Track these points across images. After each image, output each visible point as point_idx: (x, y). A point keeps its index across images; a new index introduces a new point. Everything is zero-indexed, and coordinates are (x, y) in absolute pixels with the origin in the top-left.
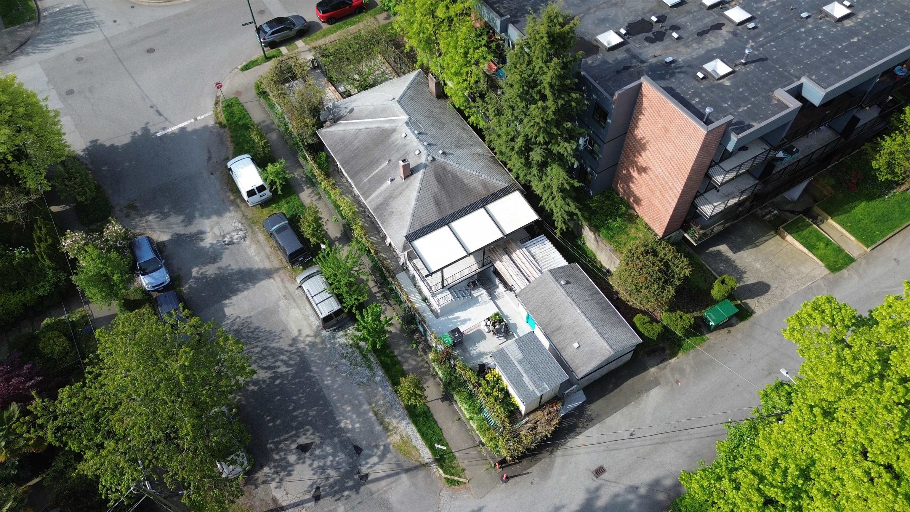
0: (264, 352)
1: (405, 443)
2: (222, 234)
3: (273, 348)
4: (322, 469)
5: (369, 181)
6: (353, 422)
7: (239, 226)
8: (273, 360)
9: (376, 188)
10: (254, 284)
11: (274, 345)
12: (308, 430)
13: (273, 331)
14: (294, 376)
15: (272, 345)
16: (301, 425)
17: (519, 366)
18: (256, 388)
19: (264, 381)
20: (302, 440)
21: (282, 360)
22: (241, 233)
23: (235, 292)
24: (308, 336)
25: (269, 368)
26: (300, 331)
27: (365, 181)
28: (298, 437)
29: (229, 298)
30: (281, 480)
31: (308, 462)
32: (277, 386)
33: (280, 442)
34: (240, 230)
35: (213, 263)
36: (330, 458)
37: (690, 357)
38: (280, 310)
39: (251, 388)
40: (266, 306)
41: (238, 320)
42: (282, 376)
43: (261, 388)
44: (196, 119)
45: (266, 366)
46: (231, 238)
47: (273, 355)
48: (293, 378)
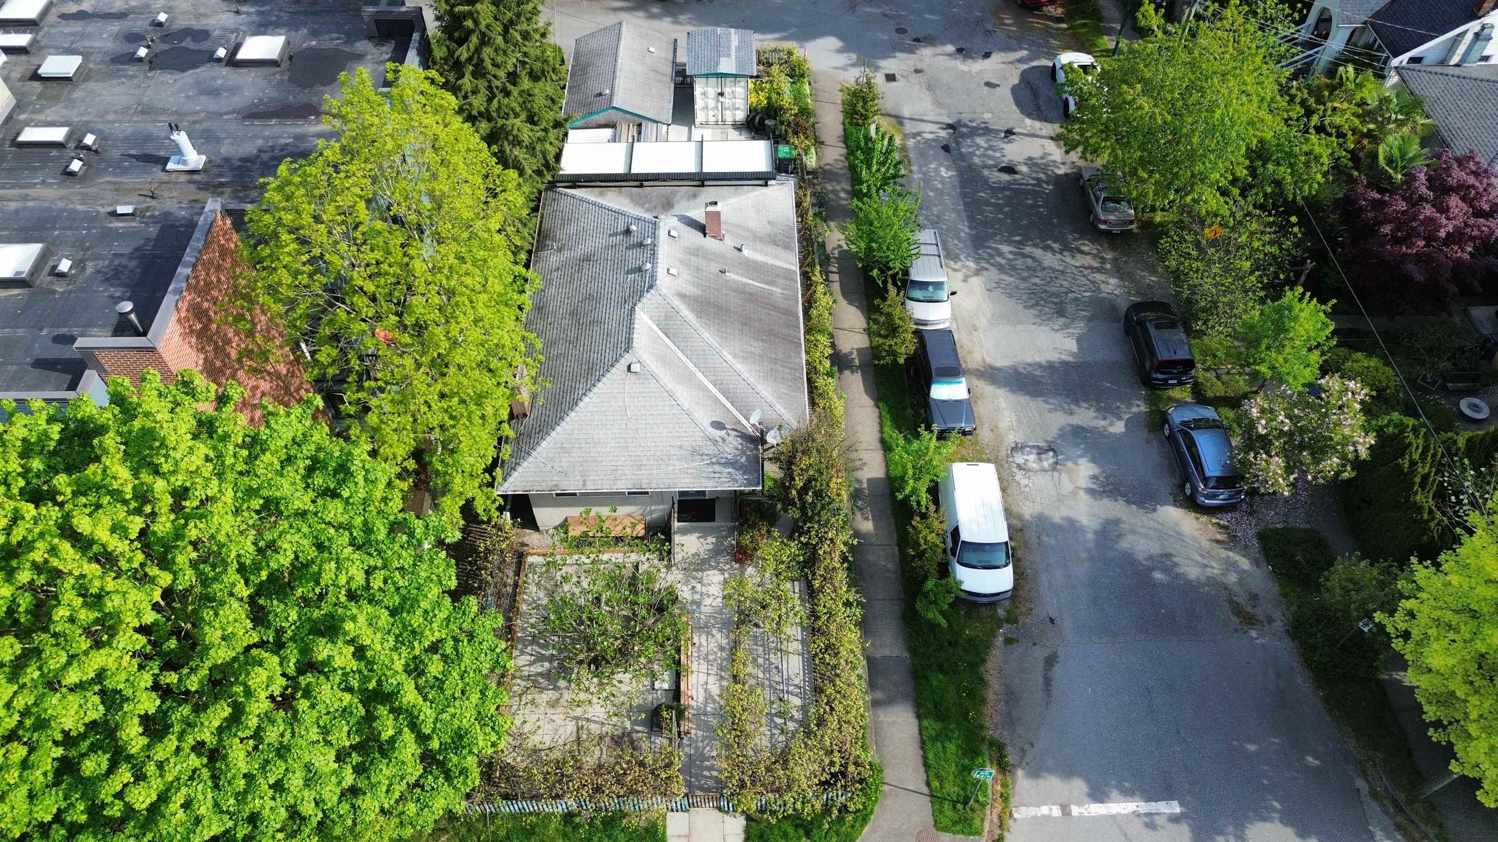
2: (1056, 474)
3: (1012, 276)
4: (991, 149)
10: (1015, 368)
15: (1012, 279)
22: (1019, 459)
23: (1050, 367)
28: (1009, 182)
33: (1033, 185)
34: (1019, 467)
38: (989, 316)
40: (1009, 327)
44: (1065, 810)
46: (1039, 460)
48: (994, 235)
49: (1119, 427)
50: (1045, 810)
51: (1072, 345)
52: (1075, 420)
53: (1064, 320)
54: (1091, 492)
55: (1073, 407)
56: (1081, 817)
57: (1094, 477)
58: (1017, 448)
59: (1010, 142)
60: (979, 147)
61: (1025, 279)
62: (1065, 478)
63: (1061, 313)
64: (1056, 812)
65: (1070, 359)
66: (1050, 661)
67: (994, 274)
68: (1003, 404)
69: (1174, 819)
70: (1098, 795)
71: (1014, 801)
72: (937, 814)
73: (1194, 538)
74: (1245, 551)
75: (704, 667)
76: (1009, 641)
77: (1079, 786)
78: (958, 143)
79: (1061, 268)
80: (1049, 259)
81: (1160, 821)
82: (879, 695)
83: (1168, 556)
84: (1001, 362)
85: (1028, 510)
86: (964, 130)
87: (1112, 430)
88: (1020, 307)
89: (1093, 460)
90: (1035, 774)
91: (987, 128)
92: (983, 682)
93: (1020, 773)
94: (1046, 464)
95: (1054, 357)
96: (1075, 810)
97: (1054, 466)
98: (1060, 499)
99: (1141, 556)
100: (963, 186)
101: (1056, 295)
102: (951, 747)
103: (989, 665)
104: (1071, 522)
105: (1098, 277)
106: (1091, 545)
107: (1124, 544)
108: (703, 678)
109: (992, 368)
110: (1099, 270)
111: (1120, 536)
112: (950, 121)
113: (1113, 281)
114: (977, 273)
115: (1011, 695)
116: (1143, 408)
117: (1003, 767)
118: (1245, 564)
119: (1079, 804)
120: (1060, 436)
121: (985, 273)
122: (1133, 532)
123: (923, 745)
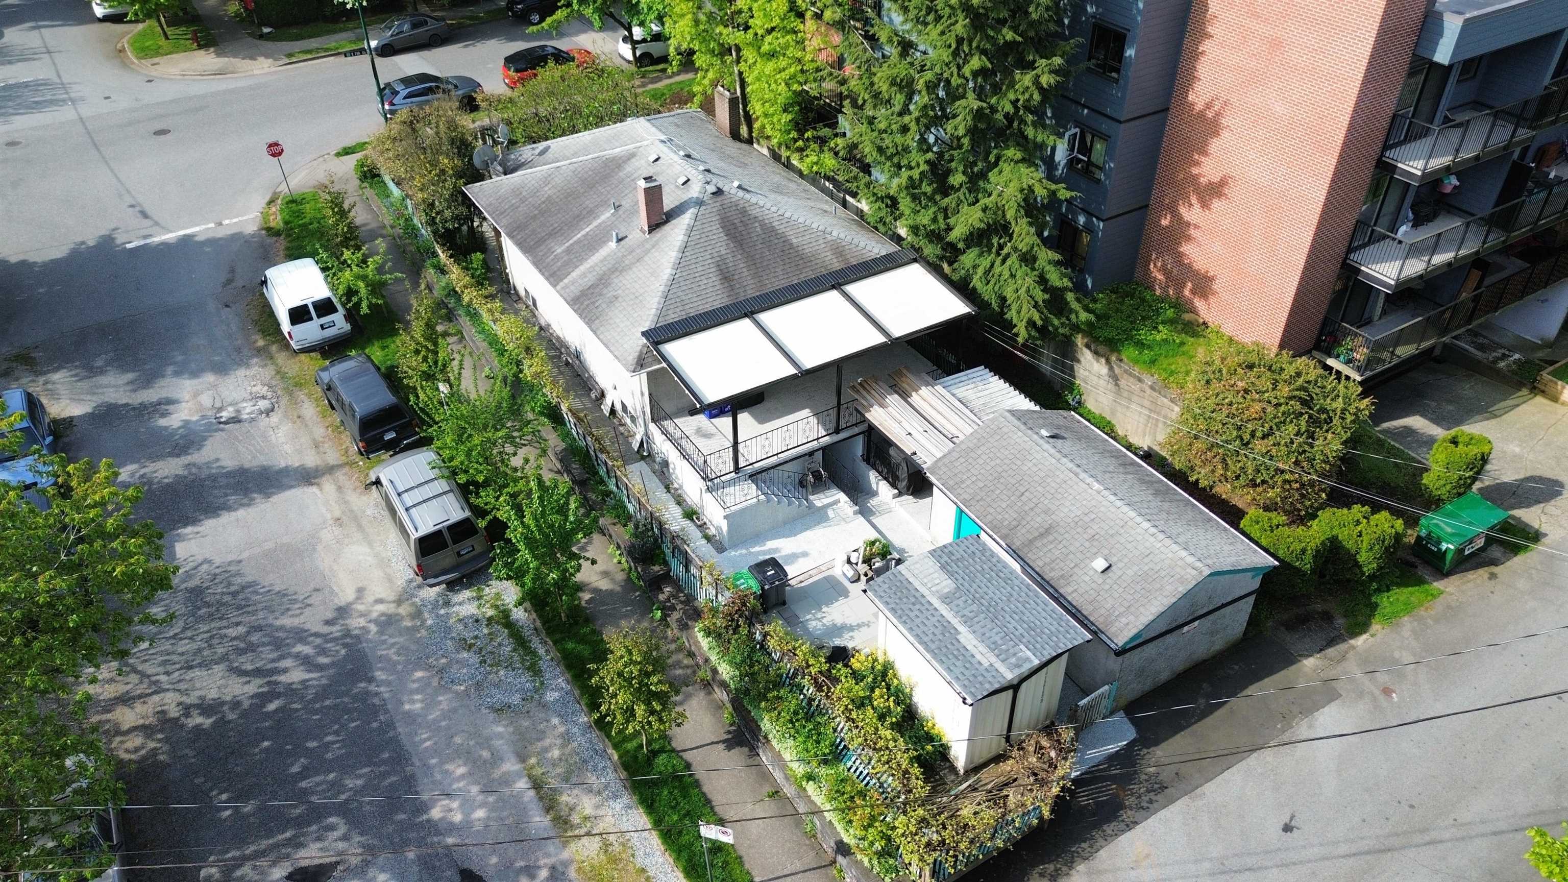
0: (255, 638)
1: (614, 860)
2: (218, 405)
3: (282, 628)
5: (568, 251)
6: (468, 805)
7: (264, 390)
8: (275, 655)
9: (581, 260)
10: (268, 496)
11: (287, 621)
12: (332, 828)
13: (291, 590)
14: (324, 692)
15: (278, 623)
16: (316, 814)
17: (944, 610)
18: (209, 721)
19: (236, 704)
20: (309, 856)
21: (297, 656)
22: (263, 404)
23: (213, 510)
24: (380, 601)
25: (258, 672)
26: (360, 591)
27: (559, 251)
28: (300, 845)
29: (194, 522)
32: (268, 715)
34: (264, 398)
35: (178, 456)
37: (1406, 631)
38: (320, 548)
39: (197, 720)
40: (286, 540)
41: (205, 567)
42: (290, 691)
43: (222, 722)
44: (220, 224)
45: (249, 667)
46: (238, 411)
47: (278, 644)
48: (318, 697)
50: (235, 221)
56: (207, 224)
62: (206, 405)
64: (225, 222)
65: (185, 530)
66: (229, 281)
68: (285, 449)
69: (129, 242)
71: (259, 219)
77: (203, 238)
81: (140, 239)
83: (87, 379)
93: (254, 230)
94: (230, 409)
95: (207, 526)
96: (210, 226)
97: (220, 409)
98: (211, 388)
99: (114, 372)
104: (196, 376)
106: (171, 366)
107: (131, 376)
109: (307, 483)
111: (135, 380)
114: (343, 611)
117: (268, 229)
119: (205, 229)
120: (207, 439)
121: (330, 616)
122: (122, 386)
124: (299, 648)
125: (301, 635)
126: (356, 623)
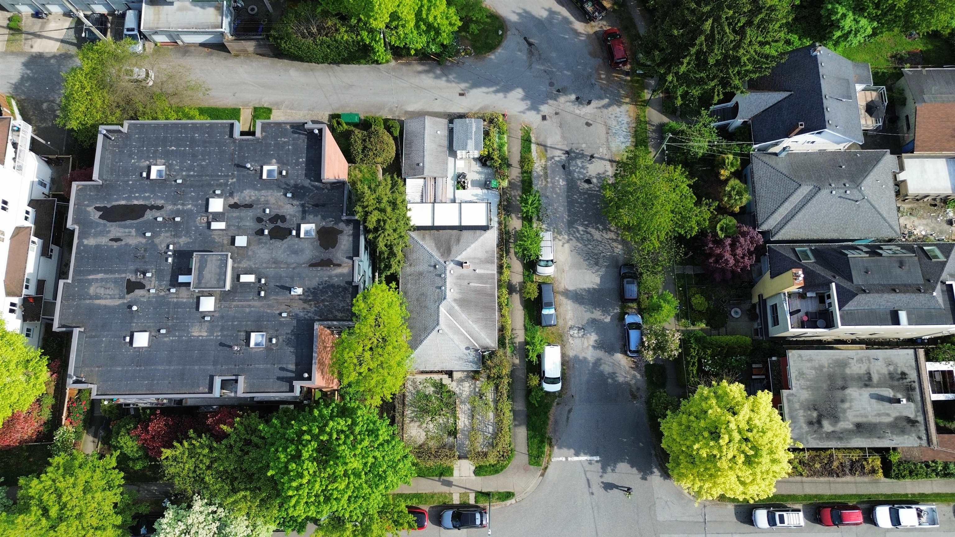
0: (586, 243)
1: (540, 157)
2: (583, 339)
4: (583, 167)
6: (558, 181)
7: (570, 340)
8: (584, 236)
9: (485, 275)
10: (576, 290)
11: (580, 245)
12: (582, 189)
13: (577, 254)
16: (583, 193)
18: (599, 225)
19: (593, 227)
20: (586, 186)
22: (571, 333)
23: (589, 291)
24: (560, 240)
25: (588, 233)
28: (587, 189)
29: (594, 289)
30: (604, 173)
31: (588, 174)
32: (588, 221)
33: (597, 191)
34: (571, 336)
35: (594, 319)
36: (577, 170)
38: (569, 264)
39: (601, 227)
40: (576, 271)
41: (594, 271)
42: (583, 225)
43: (596, 224)
46: (578, 333)
47: (582, 239)
48: (577, 220)
49: (608, 319)
50: (561, 459)
51: (598, 280)
52: (593, 316)
53: (597, 267)
54: (594, 347)
55: (594, 310)
56: (571, 461)
57: (596, 341)
58: (571, 328)
59: (592, 163)
60: (578, 166)
61: (586, 245)
62: (586, 341)
63: (597, 264)
64: (564, 459)
65: (596, 287)
66: (570, 411)
67: (574, 242)
68: (569, 308)
69: (597, 461)
70: (577, 454)
71: (553, 455)
72: (530, 460)
73: (624, 367)
74: (640, 372)
75: (463, 415)
76: (558, 404)
77: (572, 451)
78: (569, 163)
79: (600, 240)
80: (597, 235)
81: (593, 462)
82: (517, 423)
83: (614, 373)
84: (571, 288)
85: (571, 353)
86: (573, 155)
87: (606, 320)
88: (582, 260)
89: (597, 334)
90: (560, 448)
91: (583, 154)
92: (548, 418)
93: (555, 447)
94: (580, 335)
95: (591, 286)
96: (569, 459)
97: (582, 336)
98: (583, 349)
99: (606, 373)
100: (568, 192)
101: (596, 254)
102: (536, 441)
103: (551, 412)
104: (585, 358)
105: (615, 244)
106: (590, 368)
107: (601, 368)
108: (463, 419)
109: (567, 290)
110: (615, 241)
111: (600, 365)
112: (567, 149)
113: (620, 247)
114: (568, 242)
115: (556, 422)
116: (619, 311)
117: (551, 445)
118: (638, 376)
119: (571, 457)
120: (587, 323)
121: (571, 242)
122: (605, 363)
123: (528, 439)
124: (579, 236)
125: (577, 239)
126: (566, 237)
